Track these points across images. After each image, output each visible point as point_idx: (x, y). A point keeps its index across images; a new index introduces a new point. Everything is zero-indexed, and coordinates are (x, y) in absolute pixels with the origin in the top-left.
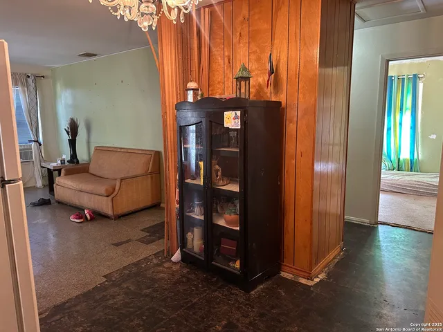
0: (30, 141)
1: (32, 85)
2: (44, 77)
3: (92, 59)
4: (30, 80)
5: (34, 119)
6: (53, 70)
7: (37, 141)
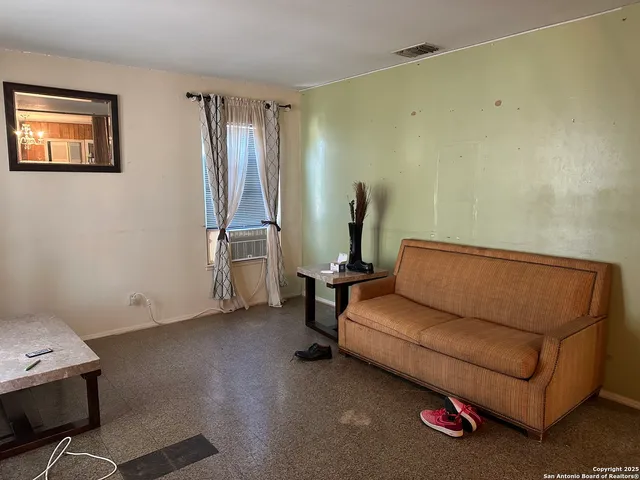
0: (265, 223)
1: (274, 122)
2: (289, 106)
3: (429, 57)
4: (270, 113)
5: (273, 182)
6: (306, 94)
7: (275, 223)
